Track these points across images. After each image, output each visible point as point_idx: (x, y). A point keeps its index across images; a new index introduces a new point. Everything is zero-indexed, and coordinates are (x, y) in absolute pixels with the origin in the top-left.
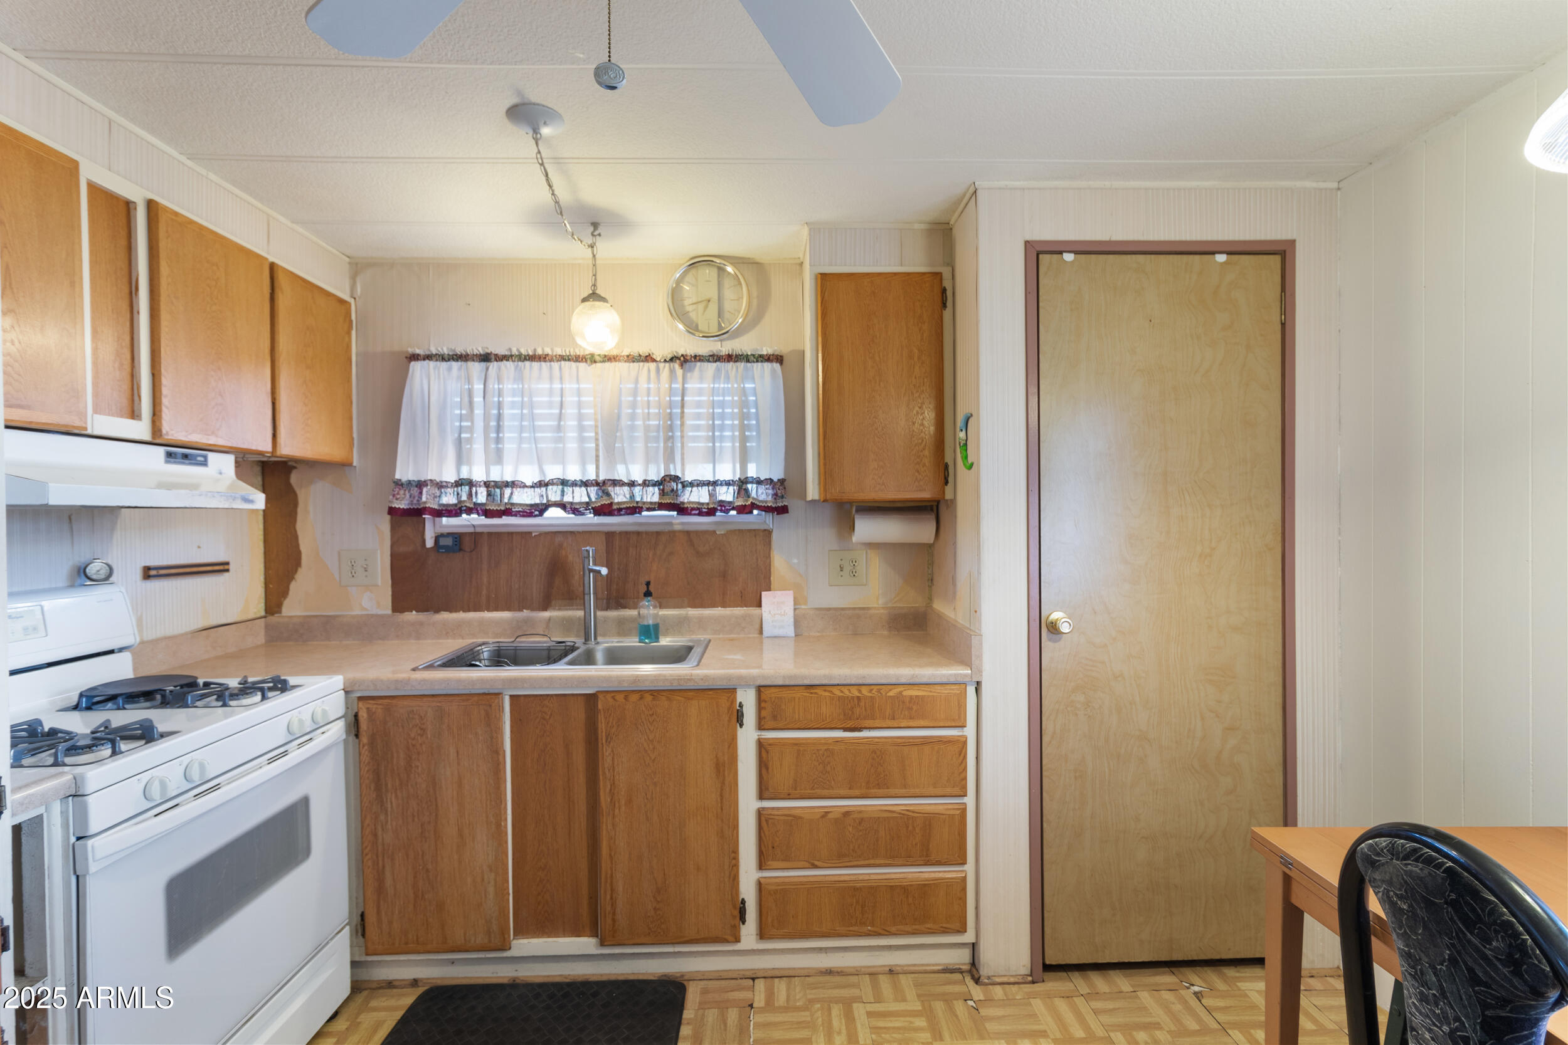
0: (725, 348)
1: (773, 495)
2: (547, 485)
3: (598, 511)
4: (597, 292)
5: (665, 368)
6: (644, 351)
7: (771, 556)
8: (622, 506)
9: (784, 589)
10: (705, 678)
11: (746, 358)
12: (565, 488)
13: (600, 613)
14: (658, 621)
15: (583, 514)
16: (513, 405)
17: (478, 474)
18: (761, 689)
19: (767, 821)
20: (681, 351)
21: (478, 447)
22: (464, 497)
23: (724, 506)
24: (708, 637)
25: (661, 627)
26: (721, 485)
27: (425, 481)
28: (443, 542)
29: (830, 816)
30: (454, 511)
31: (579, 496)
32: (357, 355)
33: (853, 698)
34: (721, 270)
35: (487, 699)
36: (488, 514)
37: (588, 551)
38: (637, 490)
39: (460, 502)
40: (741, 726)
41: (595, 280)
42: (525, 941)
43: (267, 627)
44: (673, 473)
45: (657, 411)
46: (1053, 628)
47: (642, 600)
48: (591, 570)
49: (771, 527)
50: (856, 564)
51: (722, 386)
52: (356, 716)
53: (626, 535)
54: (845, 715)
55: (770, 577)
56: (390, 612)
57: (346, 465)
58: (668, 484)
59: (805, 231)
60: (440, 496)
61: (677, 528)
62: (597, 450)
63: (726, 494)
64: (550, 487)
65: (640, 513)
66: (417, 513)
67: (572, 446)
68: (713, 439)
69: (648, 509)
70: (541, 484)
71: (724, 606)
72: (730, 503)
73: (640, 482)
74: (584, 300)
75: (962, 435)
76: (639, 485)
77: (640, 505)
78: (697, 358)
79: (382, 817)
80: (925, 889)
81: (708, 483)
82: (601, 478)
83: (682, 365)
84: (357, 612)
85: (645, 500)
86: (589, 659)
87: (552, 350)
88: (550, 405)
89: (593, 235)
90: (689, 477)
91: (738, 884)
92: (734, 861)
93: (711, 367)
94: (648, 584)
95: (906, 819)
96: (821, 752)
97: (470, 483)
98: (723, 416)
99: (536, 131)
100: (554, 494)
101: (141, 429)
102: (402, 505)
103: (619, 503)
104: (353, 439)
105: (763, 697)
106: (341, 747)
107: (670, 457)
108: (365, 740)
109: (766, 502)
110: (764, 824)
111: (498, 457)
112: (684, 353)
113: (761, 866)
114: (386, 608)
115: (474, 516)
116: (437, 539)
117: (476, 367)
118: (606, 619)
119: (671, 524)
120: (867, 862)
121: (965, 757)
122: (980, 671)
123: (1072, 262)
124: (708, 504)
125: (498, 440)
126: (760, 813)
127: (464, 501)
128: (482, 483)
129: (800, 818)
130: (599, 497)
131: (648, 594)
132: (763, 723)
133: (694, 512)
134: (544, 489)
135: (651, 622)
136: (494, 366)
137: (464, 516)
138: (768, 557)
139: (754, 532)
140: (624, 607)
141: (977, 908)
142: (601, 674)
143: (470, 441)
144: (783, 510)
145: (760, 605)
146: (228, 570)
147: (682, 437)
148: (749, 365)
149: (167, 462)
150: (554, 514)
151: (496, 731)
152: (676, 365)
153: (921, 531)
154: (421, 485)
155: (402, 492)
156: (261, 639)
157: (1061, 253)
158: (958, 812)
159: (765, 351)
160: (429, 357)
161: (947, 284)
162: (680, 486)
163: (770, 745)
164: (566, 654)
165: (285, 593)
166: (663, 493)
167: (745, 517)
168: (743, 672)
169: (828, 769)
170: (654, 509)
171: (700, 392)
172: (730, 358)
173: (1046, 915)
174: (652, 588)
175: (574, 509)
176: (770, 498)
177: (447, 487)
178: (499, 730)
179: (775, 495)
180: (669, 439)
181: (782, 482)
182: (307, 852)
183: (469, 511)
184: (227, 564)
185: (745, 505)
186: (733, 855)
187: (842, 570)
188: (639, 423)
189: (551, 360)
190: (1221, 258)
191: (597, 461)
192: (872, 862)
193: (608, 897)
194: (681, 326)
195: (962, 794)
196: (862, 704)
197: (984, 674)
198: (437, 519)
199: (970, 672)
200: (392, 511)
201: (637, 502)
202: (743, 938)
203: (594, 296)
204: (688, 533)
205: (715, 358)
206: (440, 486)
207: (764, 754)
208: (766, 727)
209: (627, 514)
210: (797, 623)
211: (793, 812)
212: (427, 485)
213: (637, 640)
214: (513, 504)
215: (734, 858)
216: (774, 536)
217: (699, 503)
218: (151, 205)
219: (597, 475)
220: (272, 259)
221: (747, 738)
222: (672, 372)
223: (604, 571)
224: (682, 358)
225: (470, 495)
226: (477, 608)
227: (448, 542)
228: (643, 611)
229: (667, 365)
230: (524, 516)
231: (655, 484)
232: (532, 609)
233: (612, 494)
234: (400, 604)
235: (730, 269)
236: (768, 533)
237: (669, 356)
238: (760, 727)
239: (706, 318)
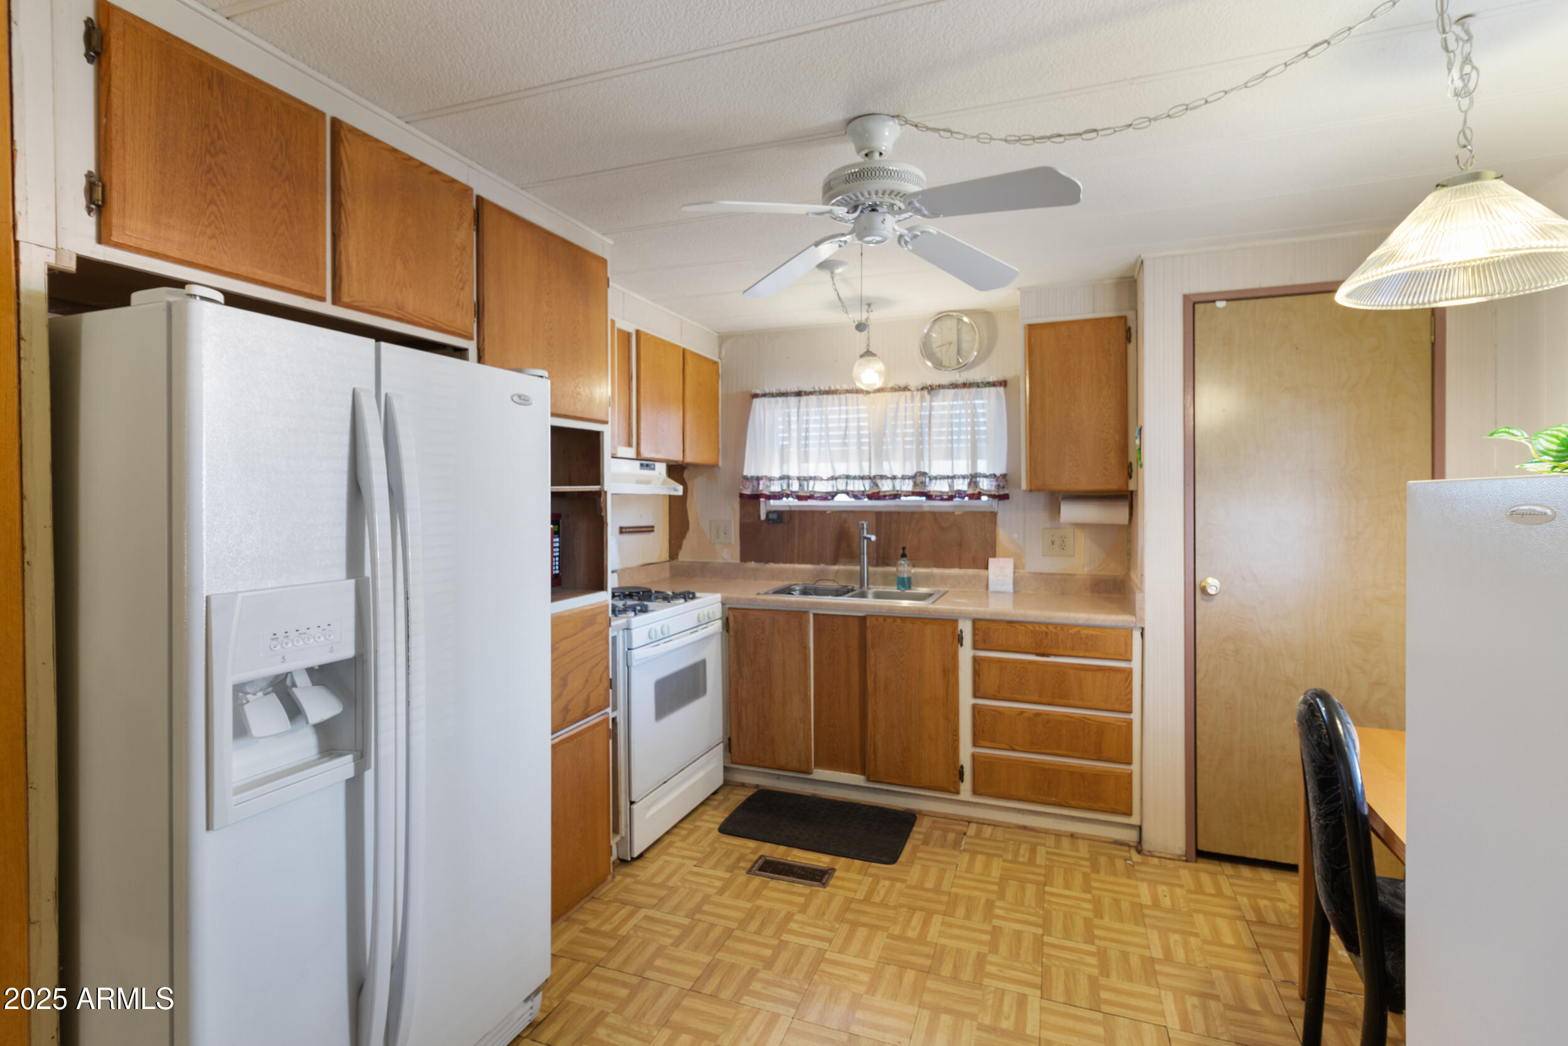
0: (960, 377)
1: (996, 486)
2: (836, 479)
3: (871, 497)
4: (870, 350)
5: (918, 395)
6: (902, 383)
7: (997, 531)
8: (887, 494)
9: (1006, 556)
10: (935, 611)
11: (977, 385)
12: (849, 481)
13: (871, 569)
14: (910, 575)
15: (860, 499)
16: (816, 421)
17: (793, 472)
18: (976, 621)
19: (979, 712)
20: (929, 383)
21: (793, 451)
22: (785, 487)
23: (960, 494)
24: (947, 589)
25: (913, 580)
26: (959, 478)
27: (762, 477)
28: (771, 516)
29: (1025, 715)
30: (777, 496)
31: (858, 486)
32: (722, 395)
33: (1042, 632)
34: (960, 320)
35: (798, 615)
36: (800, 498)
37: (863, 525)
38: (897, 483)
39: (783, 490)
40: (962, 645)
41: (869, 342)
42: (821, 771)
43: (672, 568)
44: (922, 470)
45: (912, 422)
46: (1204, 590)
47: (900, 560)
48: (865, 538)
49: (997, 509)
50: (1065, 540)
51: (959, 402)
52: (727, 619)
53: (889, 514)
54: (1036, 643)
55: (995, 548)
56: (738, 561)
57: (715, 466)
58: (919, 478)
59: (1018, 293)
60: (770, 487)
61: (926, 509)
62: (870, 451)
63: (962, 485)
64: (839, 480)
65: (899, 498)
66: (756, 497)
67: (853, 449)
68: (952, 441)
69: (906, 496)
70: (833, 478)
71: (960, 567)
72: (965, 491)
73: (900, 476)
74: (862, 356)
75: (1137, 441)
76: (899, 478)
77: (899, 493)
78: (941, 387)
79: (741, 681)
80: (1098, 777)
81: (948, 477)
82: (873, 474)
83: (929, 393)
84: (720, 561)
85: (903, 489)
86: (863, 595)
87: (841, 386)
88: (839, 420)
89: (868, 312)
90: (934, 473)
91: (958, 753)
92: (955, 738)
93: (951, 392)
94: (904, 549)
95: (1083, 723)
96: (1018, 669)
97: (788, 478)
98: (959, 425)
99: (832, 273)
100: (841, 485)
101: (631, 452)
102: (748, 492)
103: (884, 492)
104: (719, 449)
105: (977, 626)
106: (720, 636)
107: (920, 456)
108: (732, 633)
109: (990, 491)
110: (977, 715)
111: (805, 457)
112: (931, 384)
113: (975, 744)
114: (737, 560)
115: (791, 499)
116: (768, 513)
117: (793, 400)
118: (875, 573)
119: (921, 506)
120: (1052, 751)
121: (1131, 683)
122: (1143, 620)
123: (1224, 308)
124: (947, 493)
125: (806, 445)
126: (974, 707)
127: (785, 490)
128: (796, 478)
129: (1003, 713)
130: (871, 487)
131: (904, 556)
132: (976, 644)
133: (937, 498)
134: (834, 482)
135: (905, 576)
136: (804, 399)
137: (785, 499)
138: (994, 532)
139: (984, 514)
140: (888, 565)
141: (1141, 799)
142: (870, 602)
143: (789, 446)
144: (1005, 497)
145: (987, 568)
146: (653, 531)
147: (929, 440)
148: (979, 389)
149: (641, 469)
150: (842, 499)
151: (805, 634)
152: (925, 392)
153: (1116, 514)
154: (758, 479)
155: (748, 484)
156: (667, 574)
157: (1214, 301)
158: (1125, 724)
159: (991, 379)
160: (764, 395)
161: (1131, 323)
162: (927, 480)
163: (981, 660)
164: (848, 592)
165: (680, 547)
166: (915, 484)
167: (975, 502)
168: (963, 608)
169: (1023, 681)
170: (909, 496)
171: (943, 408)
172: (965, 385)
173: (1199, 812)
174: (907, 552)
175: (856, 495)
176: (993, 488)
177: (774, 480)
178: (807, 634)
179: (998, 486)
180: (920, 443)
181: (1004, 476)
182: (704, 692)
183: (788, 496)
184: (653, 527)
185: (974, 494)
186: (955, 733)
187: (1053, 543)
188: (899, 431)
189: (840, 393)
191: (870, 460)
192: (1056, 752)
193: (872, 749)
194: (929, 364)
195: (1128, 710)
196: (1049, 637)
197: (1146, 622)
198: (768, 501)
199: (1134, 620)
200: (742, 496)
201: (898, 491)
202: (962, 792)
203: (868, 354)
204: (934, 513)
205: (954, 386)
206: (770, 479)
207: (977, 666)
208: (979, 647)
209: (890, 499)
210: (1015, 582)
211: (998, 709)
212: (762, 479)
213: (896, 588)
214: (814, 492)
215: (955, 735)
216: (1000, 517)
217: (941, 492)
218: (638, 332)
219: (870, 472)
220: (684, 346)
221: (966, 654)
222: (922, 395)
223: (873, 538)
224: (929, 388)
225: (788, 486)
226: (791, 562)
227: (774, 516)
228: (900, 568)
229: (919, 393)
230: (821, 500)
231: (910, 478)
232: (827, 563)
233: (880, 485)
234: (745, 556)
235: (966, 319)
236: (994, 515)
237: (920, 387)
238: (975, 647)
239: (948, 356)
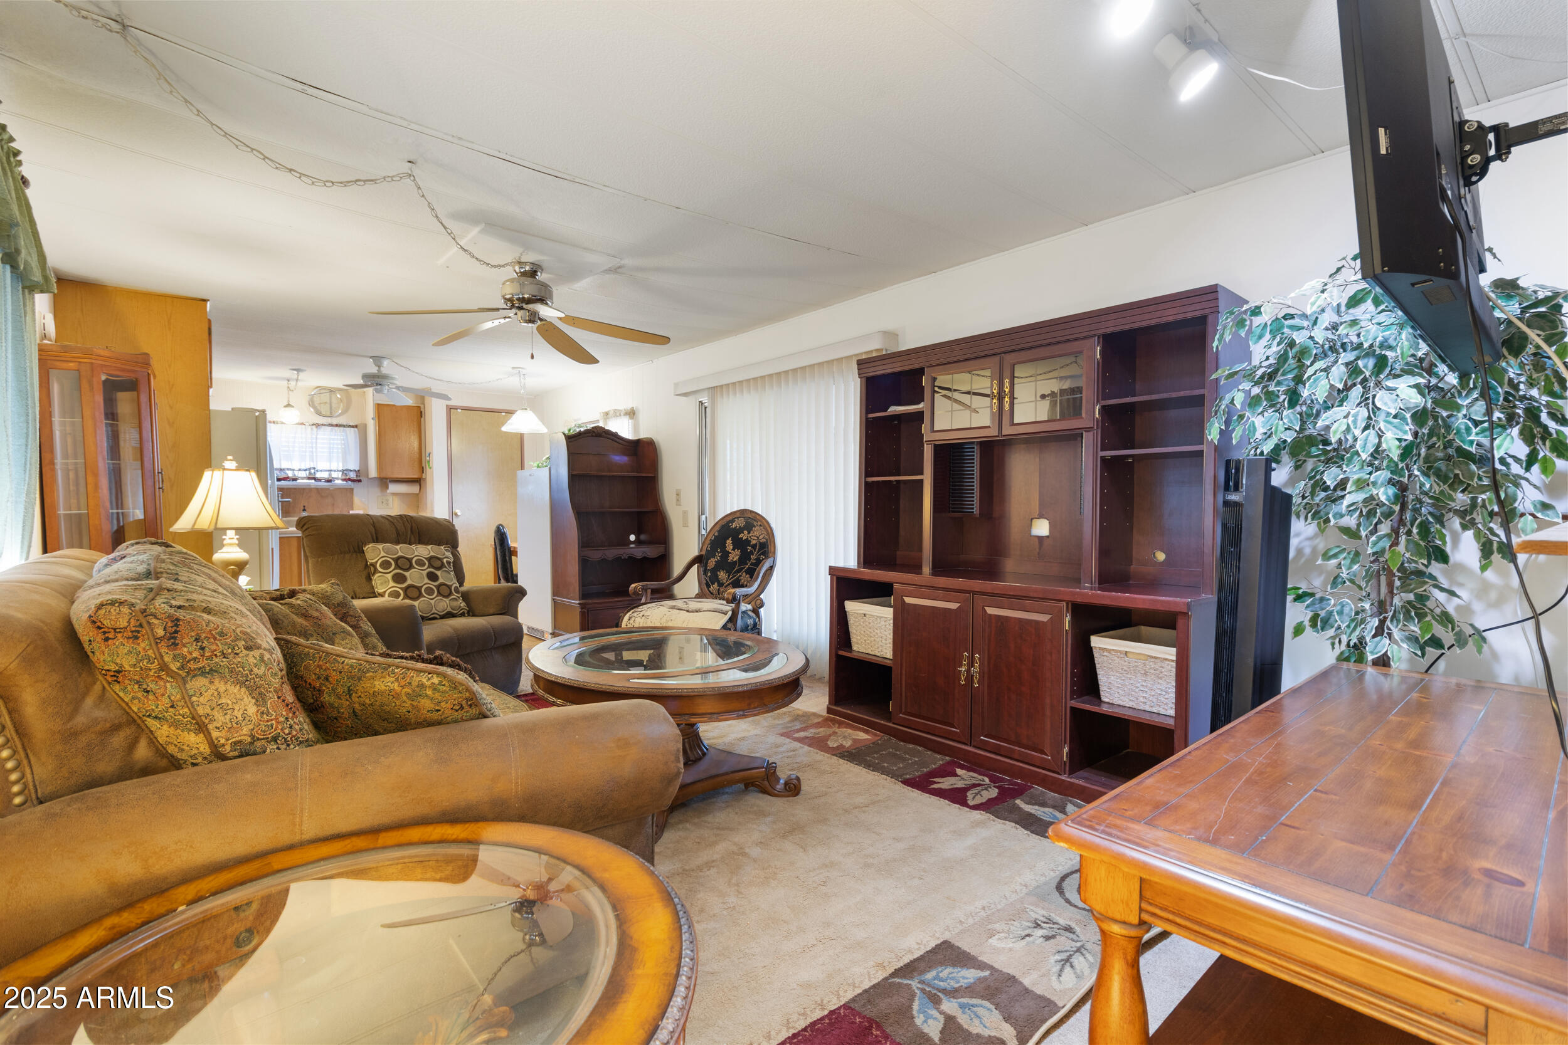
0: (335, 421)
4: (290, 403)
5: (309, 428)
6: (303, 422)
11: (343, 426)
20: (315, 422)
23: (336, 479)
26: (335, 471)
34: (329, 392)
38: (297, 472)
41: (289, 399)
44: (313, 467)
46: (456, 514)
49: (355, 487)
50: (388, 501)
51: (333, 436)
55: (353, 505)
58: (311, 470)
61: (314, 487)
63: (337, 475)
68: (330, 454)
69: (301, 480)
72: (338, 478)
74: (286, 406)
75: (428, 458)
76: (298, 470)
78: (323, 425)
81: (328, 471)
82: (283, 467)
83: (316, 428)
85: (300, 476)
90: (320, 469)
93: (329, 428)
94: (304, 506)
107: (311, 461)
109: (352, 478)
112: (317, 423)
119: (310, 485)
123: (461, 412)
124: (328, 478)
131: (304, 510)
133: (321, 481)
138: (352, 498)
139: (347, 489)
144: (360, 481)
147: (316, 452)
148: (344, 428)
152: (314, 427)
153: (414, 489)
157: (457, 409)
159: (351, 424)
161: (422, 410)
162: (316, 471)
166: (308, 474)
167: (344, 483)
170: (305, 480)
171: (324, 438)
172: (336, 425)
176: (354, 476)
179: (357, 475)
180: (311, 452)
181: (360, 470)
185: (344, 479)
187: (382, 503)
190: (504, 414)
194: (314, 413)
201: (296, 477)
203: (288, 405)
204: (317, 489)
205: (330, 425)
209: (292, 481)
216: (355, 491)
217: (324, 478)
222: (312, 429)
224: (316, 425)
231: (306, 470)
233: (289, 474)
236: (352, 490)
237: (311, 424)
239: (325, 410)
